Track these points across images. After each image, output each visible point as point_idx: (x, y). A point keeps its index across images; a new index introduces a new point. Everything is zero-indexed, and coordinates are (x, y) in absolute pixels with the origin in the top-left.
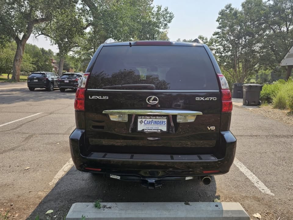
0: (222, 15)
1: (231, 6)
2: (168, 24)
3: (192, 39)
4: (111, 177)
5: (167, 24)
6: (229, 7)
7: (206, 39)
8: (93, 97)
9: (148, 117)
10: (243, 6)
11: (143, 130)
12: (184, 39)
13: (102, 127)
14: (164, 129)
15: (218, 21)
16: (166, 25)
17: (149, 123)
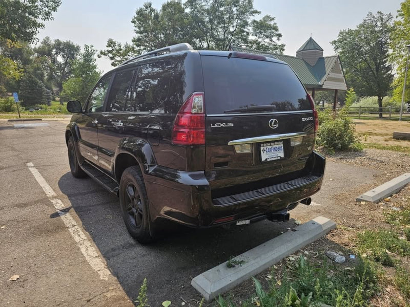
0: (141, 15)
1: (152, 6)
2: (53, 13)
3: (70, 41)
4: (238, 224)
5: (50, 13)
6: (148, 6)
7: (120, 46)
8: (216, 125)
9: (269, 144)
10: (164, 8)
11: (267, 159)
12: (57, 39)
13: (225, 164)
14: (282, 155)
15: (133, 22)
16: (48, 14)
17: (270, 150)
